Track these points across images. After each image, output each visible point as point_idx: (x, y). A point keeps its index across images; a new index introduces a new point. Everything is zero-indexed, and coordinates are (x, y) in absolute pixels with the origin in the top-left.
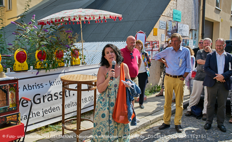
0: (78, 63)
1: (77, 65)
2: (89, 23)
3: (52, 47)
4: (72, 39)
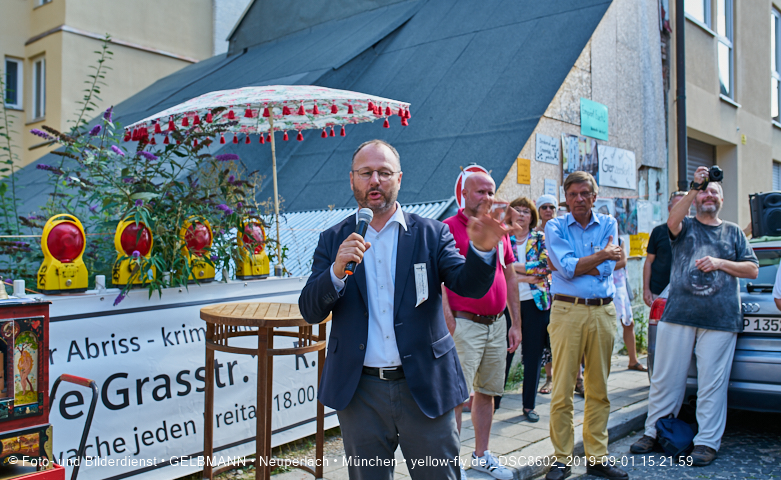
0: (262, 271)
1: (258, 277)
2: (299, 137)
3: (173, 210)
4: (242, 188)
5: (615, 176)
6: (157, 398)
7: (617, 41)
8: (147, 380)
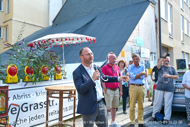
1: (59, 79)
2: (69, 46)
3: (39, 63)
4: (55, 58)
5: (145, 55)
6: (35, 109)
7: (145, 23)
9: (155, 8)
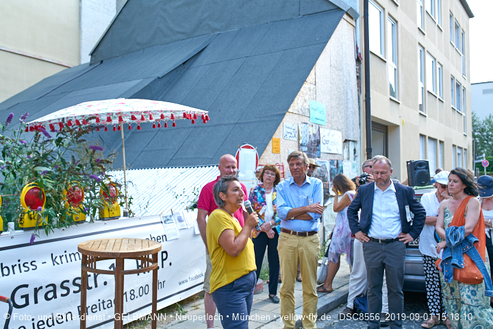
0: (116, 215)
5: (330, 147)
6: (47, 299)
7: (331, 66)
8: (41, 288)
9: (355, 27)
